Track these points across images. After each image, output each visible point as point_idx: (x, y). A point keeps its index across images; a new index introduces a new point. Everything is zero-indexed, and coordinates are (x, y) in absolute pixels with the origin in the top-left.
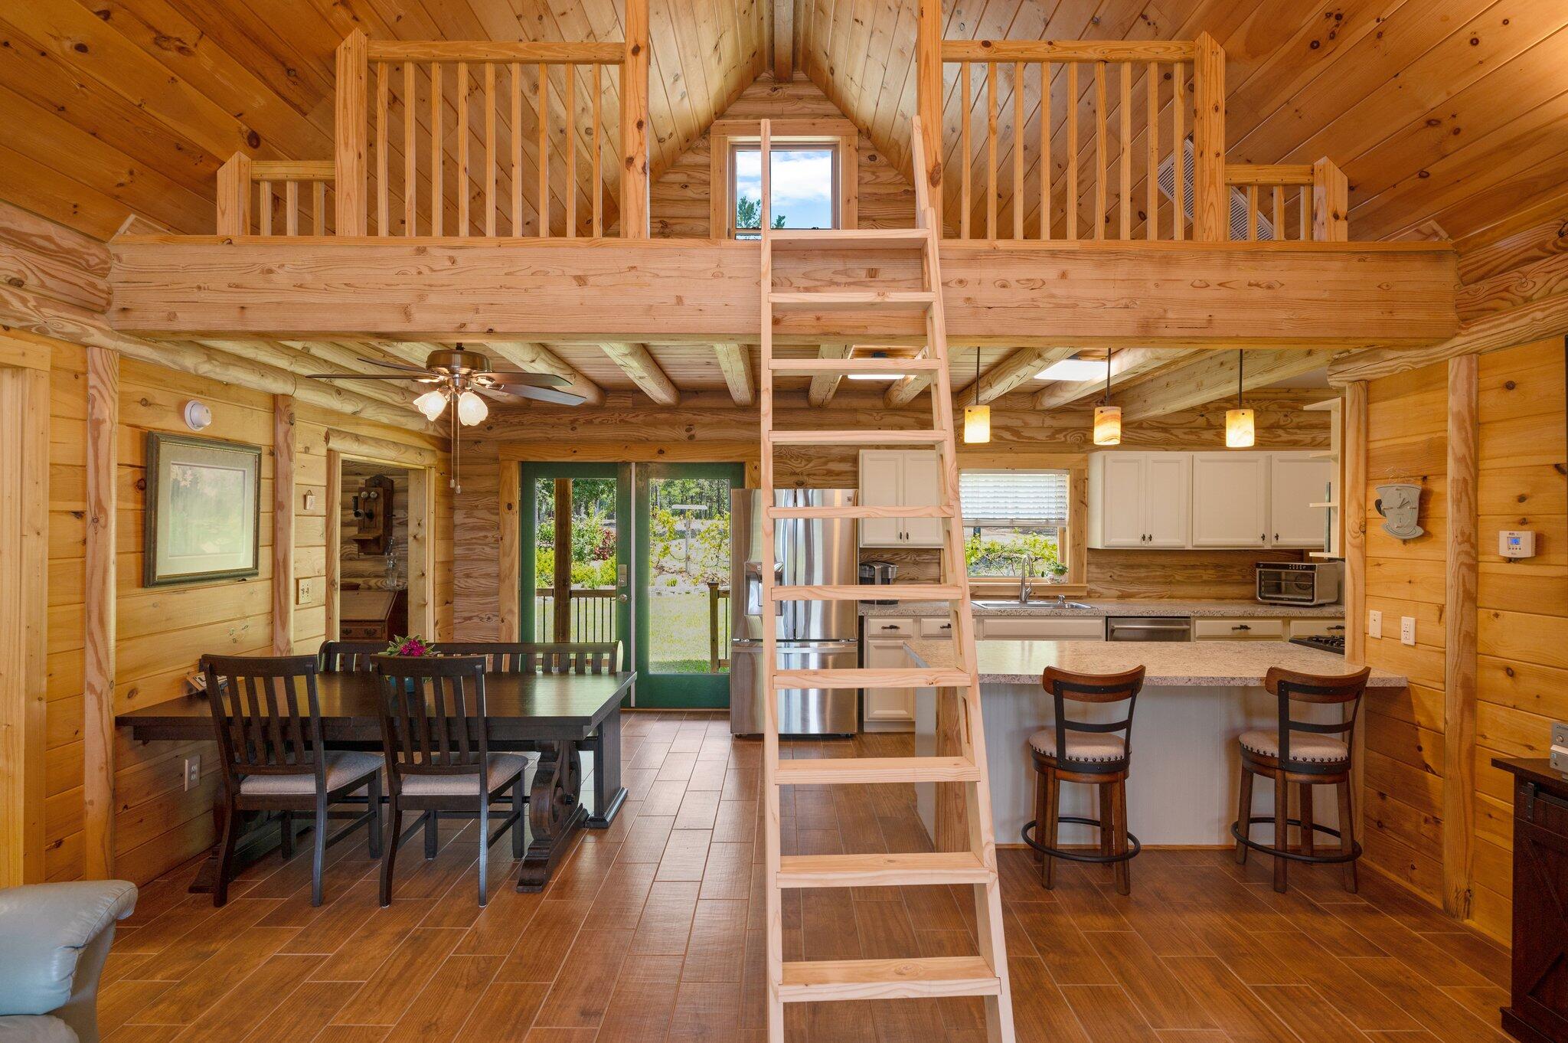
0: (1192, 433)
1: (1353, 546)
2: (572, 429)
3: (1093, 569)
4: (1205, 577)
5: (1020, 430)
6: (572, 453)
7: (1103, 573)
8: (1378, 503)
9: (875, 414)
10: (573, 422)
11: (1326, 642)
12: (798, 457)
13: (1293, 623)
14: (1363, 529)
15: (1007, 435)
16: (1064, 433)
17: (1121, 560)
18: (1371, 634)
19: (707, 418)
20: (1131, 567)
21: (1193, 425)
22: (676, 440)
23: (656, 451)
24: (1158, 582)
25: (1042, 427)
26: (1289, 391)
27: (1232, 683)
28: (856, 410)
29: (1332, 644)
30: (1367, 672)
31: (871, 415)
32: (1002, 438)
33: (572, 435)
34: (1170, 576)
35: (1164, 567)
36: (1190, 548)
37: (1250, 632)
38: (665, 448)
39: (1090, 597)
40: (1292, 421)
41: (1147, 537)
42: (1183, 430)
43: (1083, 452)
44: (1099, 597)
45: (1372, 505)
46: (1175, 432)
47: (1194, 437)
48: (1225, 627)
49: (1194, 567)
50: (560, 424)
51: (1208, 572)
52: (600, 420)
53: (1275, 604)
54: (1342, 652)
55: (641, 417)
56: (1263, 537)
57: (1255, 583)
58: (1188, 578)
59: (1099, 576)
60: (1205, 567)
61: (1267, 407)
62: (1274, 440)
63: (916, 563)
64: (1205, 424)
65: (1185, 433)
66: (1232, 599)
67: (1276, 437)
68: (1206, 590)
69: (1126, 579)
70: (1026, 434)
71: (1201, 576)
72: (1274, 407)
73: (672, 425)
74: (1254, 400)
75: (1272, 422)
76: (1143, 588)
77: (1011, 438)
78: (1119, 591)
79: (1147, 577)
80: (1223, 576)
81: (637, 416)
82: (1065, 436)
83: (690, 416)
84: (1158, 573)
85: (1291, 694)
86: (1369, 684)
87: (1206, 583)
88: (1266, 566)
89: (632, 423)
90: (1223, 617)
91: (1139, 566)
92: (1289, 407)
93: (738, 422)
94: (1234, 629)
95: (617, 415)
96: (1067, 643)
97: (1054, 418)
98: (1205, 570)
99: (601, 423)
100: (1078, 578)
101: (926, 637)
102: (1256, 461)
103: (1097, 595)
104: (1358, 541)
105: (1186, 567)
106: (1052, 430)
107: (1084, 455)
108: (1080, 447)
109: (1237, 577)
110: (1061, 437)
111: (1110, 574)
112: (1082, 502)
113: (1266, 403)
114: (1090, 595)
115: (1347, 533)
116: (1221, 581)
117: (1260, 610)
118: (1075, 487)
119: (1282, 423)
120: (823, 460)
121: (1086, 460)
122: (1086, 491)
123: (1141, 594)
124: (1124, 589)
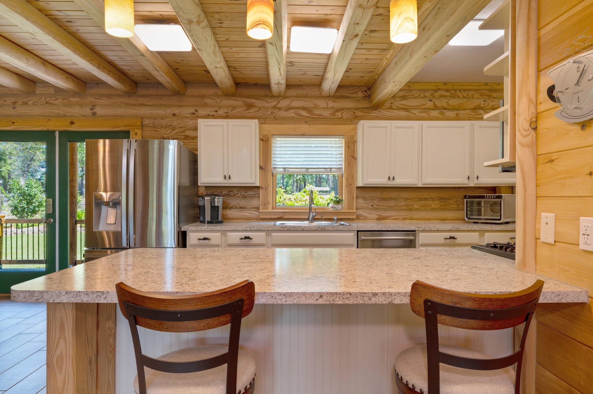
0: (424, 112)
1: (522, 145)
2: (13, 108)
3: (360, 201)
4: (433, 206)
5: (313, 109)
6: (11, 124)
7: (367, 203)
8: (551, 91)
9: (216, 99)
10: (15, 103)
11: (501, 248)
12: (166, 127)
13: (486, 234)
14: (534, 126)
15: (304, 113)
16: (341, 112)
17: (378, 194)
18: (543, 239)
19: (105, 101)
20: (385, 199)
21: (426, 107)
22: (84, 116)
23: (69, 122)
24: (403, 210)
25: (327, 108)
26: (486, 84)
27: (374, 300)
28: (204, 96)
29: (506, 249)
30: (539, 286)
31: (214, 99)
32: (300, 115)
33: (11, 112)
34: (410, 205)
35: (406, 199)
36: (420, 185)
37: (457, 241)
38: (75, 121)
39: (359, 219)
40: (488, 104)
41: (391, 178)
42: (418, 110)
43: (353, 124)
44: (364, 219)
45: (544, 95)
46: (413, 111)
47: (426, 115)
48: (440, 237)
49: (426, 199)
50: (5, 105)
51: (435, 202)
52: (32, 102)
53: (477, 223)
54: (513, 258)
55: (60, 101)
56: (469, 178)
57: (464, 210)
58: (422, 206)
59: (365, 205)
60: (433, 199)
61: (472, 95)
62: (478, 117)
63: (244, 197)
64: (433, 106)
65: (420, 112)
66: (451, 220)
67: (478, 115)
68: (434, 214)
69: (382, 207)
70: (317, 112)
71: (430, 206)
72: (477, 95)
73: (81, 105)
74: (464, 91)
75: (476, 104)
76: (392, 213)
77: (306, 115)
78: (378, 215)
79: (396, 206)
80: (445, 205)
81: (57, 99)
82: (342, 114)
83: (93, 99)
84: (402, 203)
85: (441, 317)
86: (541, 300)
87: (433, 209)
88: (470, 197)
89: (54, 104)
90: (438, 231)
91: (391, 199)
92: (486, 95)
93: (126, 104)
94: (446, 239)
95: (43, 98)
96: (344, 249)
97: (334, 101)
98: (433, 201)
99: (33, 104)
100: (350, 207)
101: (231, 245)
102: (464, 127)
103: (363, 218)
104: (529, 138)
105: (421, 199)
106: (333, 110)
107: (354, 126)
108: (351, 121)
109: (453, 206)
110: (339, 114)
111: (371, 204)
112: (353, 157)
113: (472, 92)
114: (358, 218)
115: (518, 134)
116: (443, 209)
117: (464, 227)
118: (348, 147)
119: (482, 105)
120: (183, 129)
121: (355, 129)
122: (355, 150)
123: (391, 217)
124: (381, 214)
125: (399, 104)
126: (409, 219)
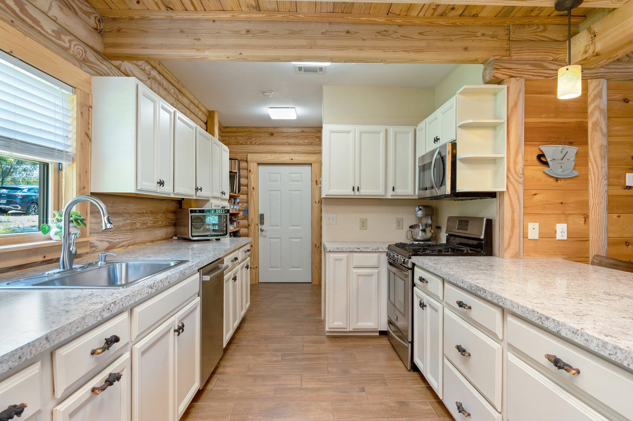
7: (98, 223)
8: (539, 156)
14: (523, 172)
16: (69, 38)
18: (529, 238)
25: (49, 15)
34: (134, 224)
41: (162, 182)
58: (142, 224)
70: (31, 11)
82: (69, 42)
91: (118, 214)
104: (522, 180)
106: (56, 25)
107: (88, 76)
108: (80, 64)
110: (65, 41)
112: (87, 134)
121: (90, 85)
122: (90, 122)
123: (119, 244)
124: (112, 240)
125: (128, 67)
126: (132, 245)
